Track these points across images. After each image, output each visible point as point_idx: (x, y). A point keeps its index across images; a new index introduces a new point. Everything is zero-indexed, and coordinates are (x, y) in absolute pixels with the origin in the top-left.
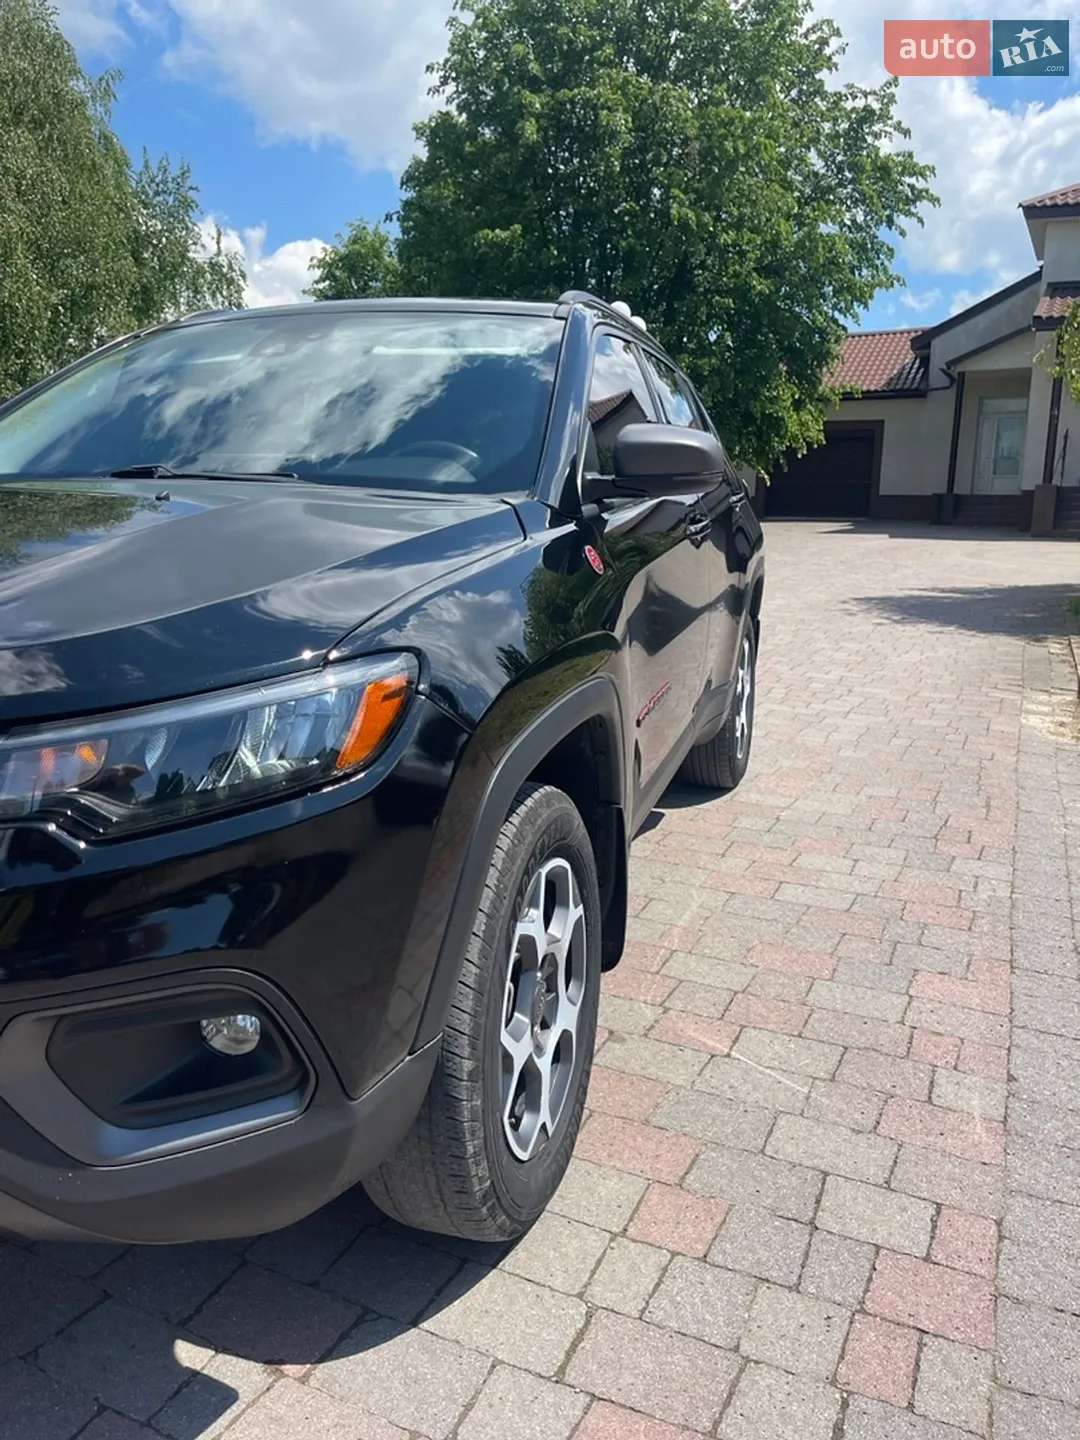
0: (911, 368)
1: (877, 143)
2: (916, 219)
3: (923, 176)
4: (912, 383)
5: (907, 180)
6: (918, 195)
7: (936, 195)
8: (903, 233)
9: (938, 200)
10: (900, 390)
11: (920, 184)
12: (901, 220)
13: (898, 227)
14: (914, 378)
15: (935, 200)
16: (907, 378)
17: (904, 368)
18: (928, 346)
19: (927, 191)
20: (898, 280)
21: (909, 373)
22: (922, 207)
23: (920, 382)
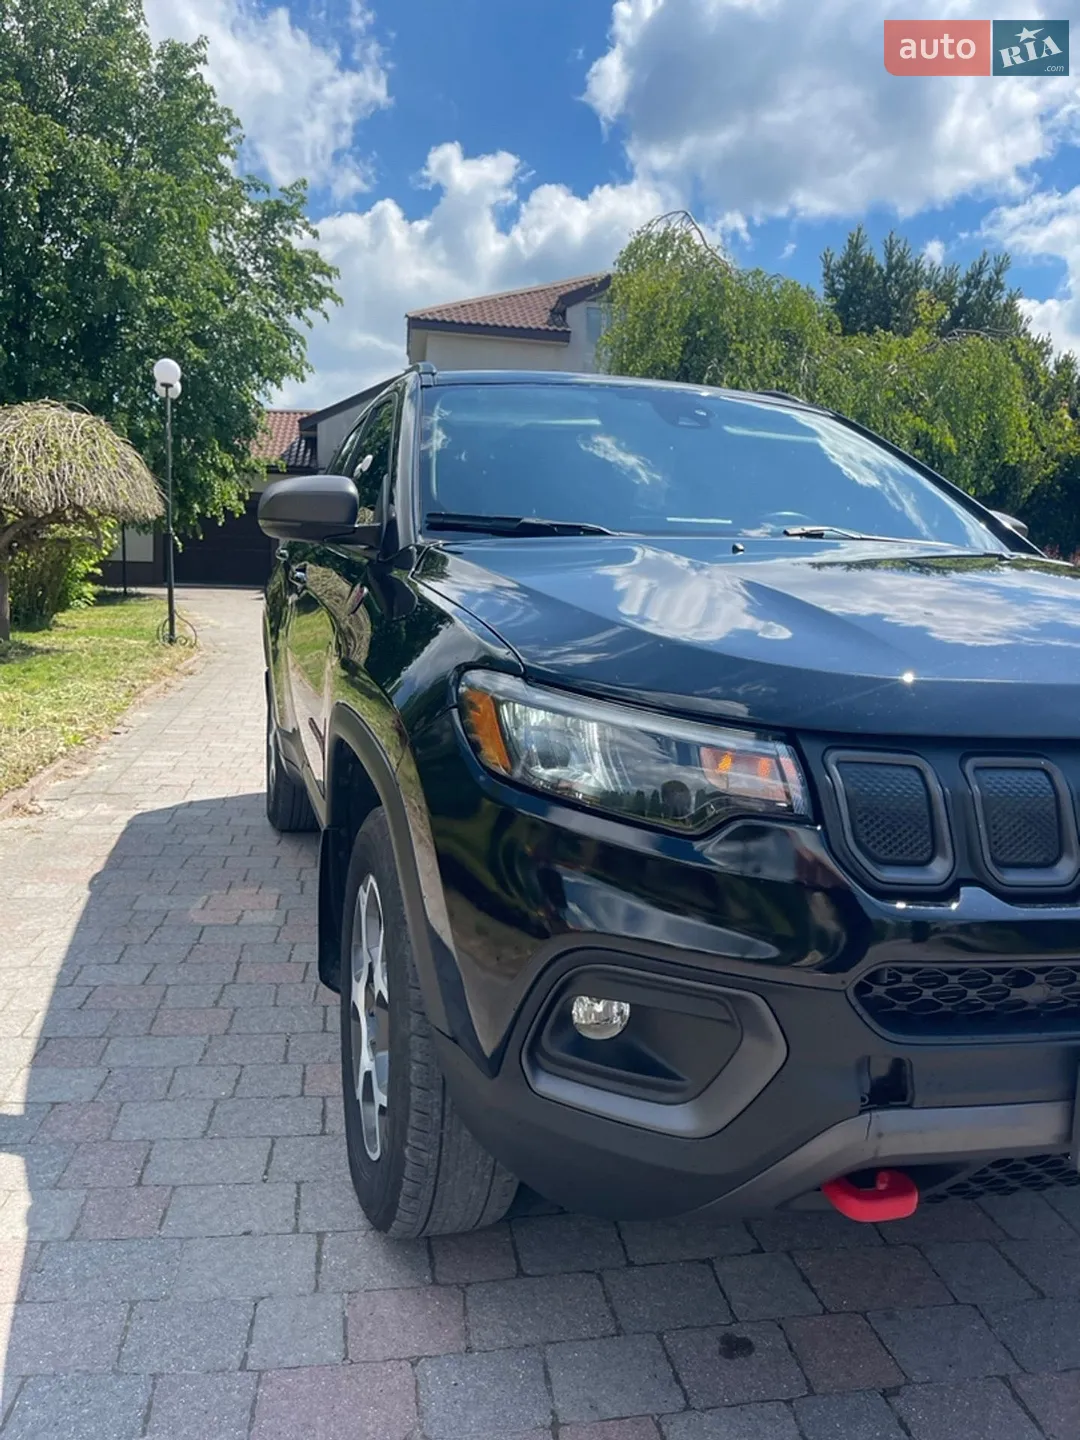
0: (299, 447)
1: (287, 237)
2: (321, 314)
3: (330, 277)
4: (303, 461)
5: (314, 276)
6: (323, 293)
7: (339, 295)
8: (310, 325)
9: (340, 300)
10: (300, 467)
11: (325, 282)
12: (307, 312)
13: (305, 318)
14: (304, 456)
15: (337, 300)
16: (297, 456)
17: (292, 446)
18: (314, 428)
19: (331, 291)
20: (307, 367)
21: (298, 451)
22: (327, 304)
23: (310, 461)
